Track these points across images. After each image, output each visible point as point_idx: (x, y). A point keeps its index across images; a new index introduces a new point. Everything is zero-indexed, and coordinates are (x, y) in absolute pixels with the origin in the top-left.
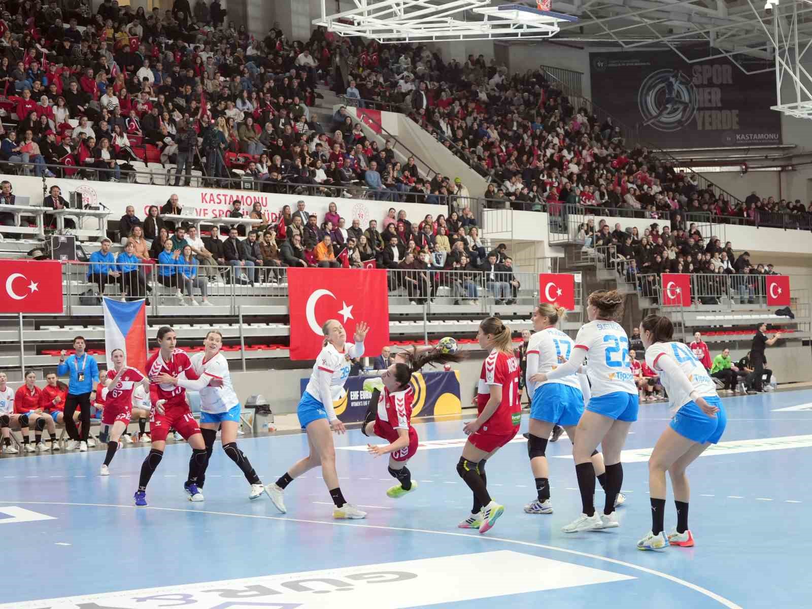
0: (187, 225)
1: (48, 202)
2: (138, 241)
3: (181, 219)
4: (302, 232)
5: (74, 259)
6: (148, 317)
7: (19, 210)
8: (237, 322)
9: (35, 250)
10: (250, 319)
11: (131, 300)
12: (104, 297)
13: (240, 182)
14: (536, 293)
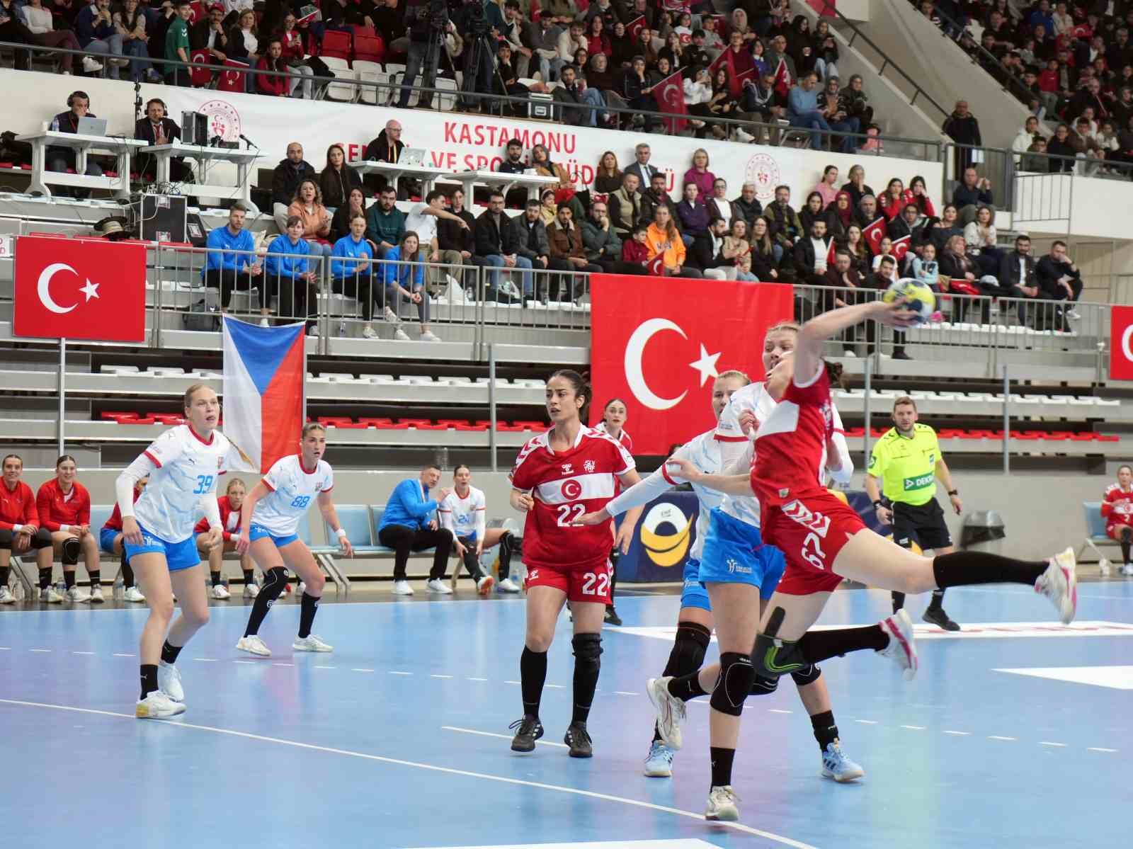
0: (410, 185)
1: (143, 129)
2: (310, 210)
3: (400, 170)
4: (639, 204)
5: (181, 240)
6: (310, 357)
7: (85, 144)
8: (486, 375)
9: (108, 220)
10: (511, 371)
11: (279, 322)
12: (225, 315)
13: (526, 105)
14: (1102, 344)
